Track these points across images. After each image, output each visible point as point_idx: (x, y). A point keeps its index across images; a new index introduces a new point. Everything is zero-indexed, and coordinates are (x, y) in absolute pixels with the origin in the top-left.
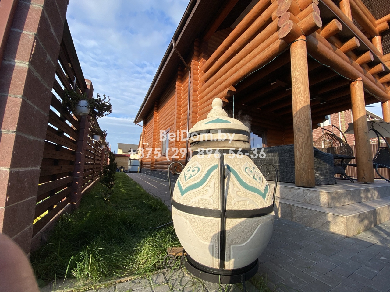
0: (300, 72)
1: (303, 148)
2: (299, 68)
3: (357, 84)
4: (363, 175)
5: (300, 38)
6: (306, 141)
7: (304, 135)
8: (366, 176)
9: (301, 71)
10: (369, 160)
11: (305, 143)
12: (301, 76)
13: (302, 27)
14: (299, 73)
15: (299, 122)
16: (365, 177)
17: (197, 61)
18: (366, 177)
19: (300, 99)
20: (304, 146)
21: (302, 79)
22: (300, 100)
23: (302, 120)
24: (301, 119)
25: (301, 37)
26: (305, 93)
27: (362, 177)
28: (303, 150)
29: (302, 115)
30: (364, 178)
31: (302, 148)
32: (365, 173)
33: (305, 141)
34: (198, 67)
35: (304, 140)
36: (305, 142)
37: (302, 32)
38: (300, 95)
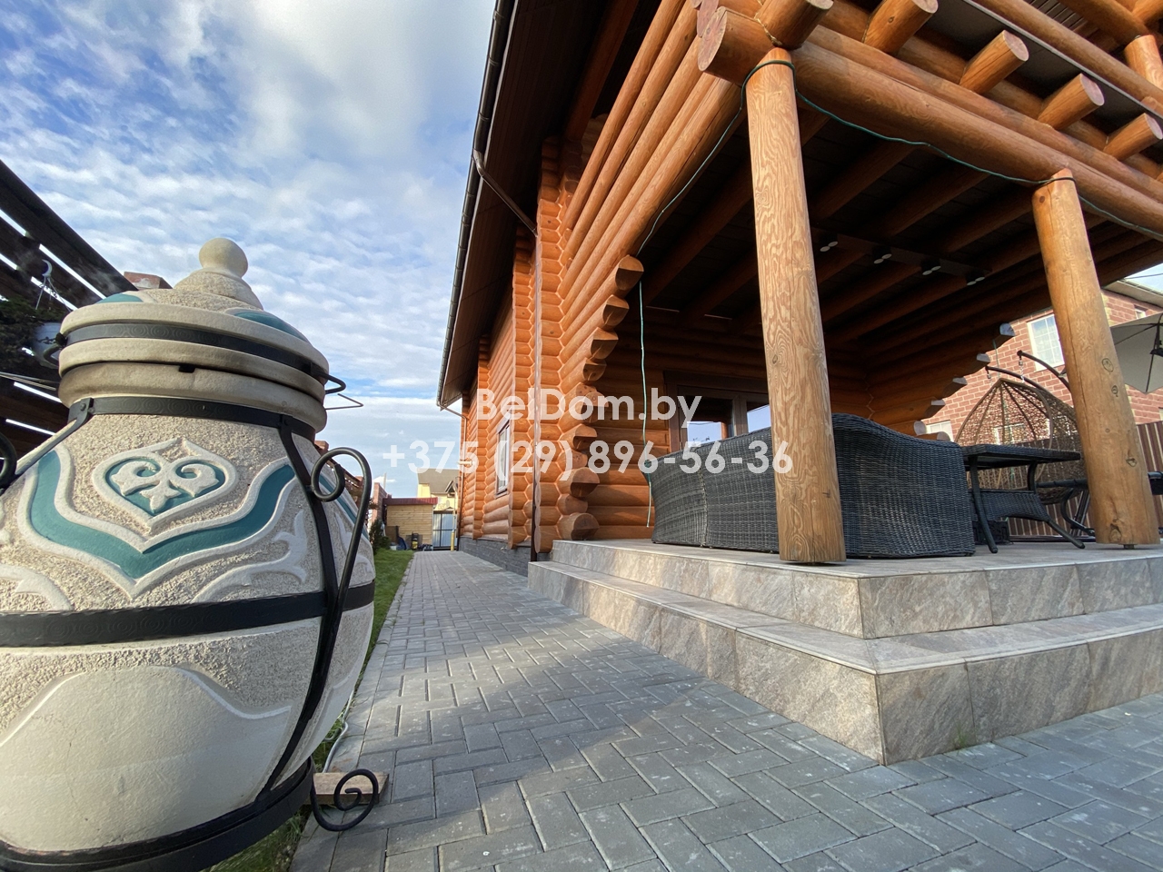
0: (772, 167)
1: (790, 421)
2: (767, 154)
3: (1055, 192)
4: (1112, 516)
5: (768, 58)
6: (798, 398)
7: (790, 377)
8: (1122, 520)
9: (773, 164)
10: (1128, 461)
11: (796, 405)
12: (774, 178)
13: (767, 22)
14: (767, 172)
15: (774, 334)
16: (1120, 526)
17: (554, 201)
18: (1123, 523)
19: (775, 255)
20: (792, 416)
21: (776, 190)
22: (775, 259)
23: (782, 327)
24: (778, 323)
25: (769, 53)
26: (787, 232)
27: (1108, 525)
28: (791, 431)
29: (783, 308)
30: (1117, 528)
31: (786, 424)
32: (1119, 510)
33: (794, 398)
34: (558, 218)
35: (792, 394)
36: (795, 402)
37: (770, 38)
38: (774, 241)
